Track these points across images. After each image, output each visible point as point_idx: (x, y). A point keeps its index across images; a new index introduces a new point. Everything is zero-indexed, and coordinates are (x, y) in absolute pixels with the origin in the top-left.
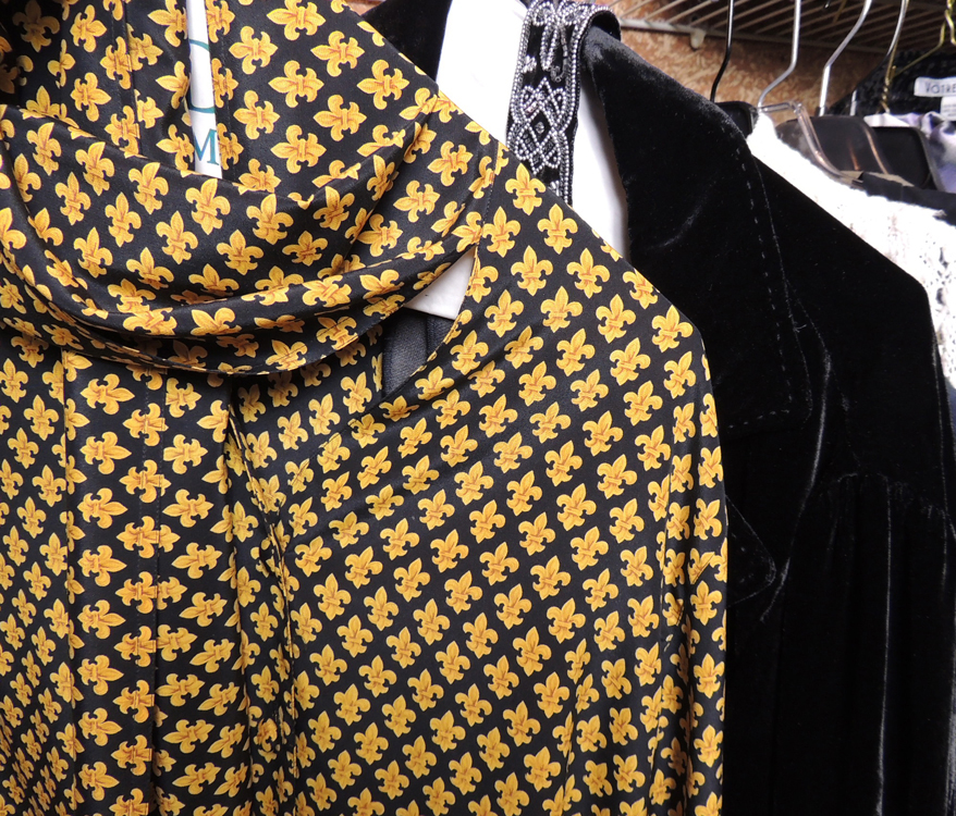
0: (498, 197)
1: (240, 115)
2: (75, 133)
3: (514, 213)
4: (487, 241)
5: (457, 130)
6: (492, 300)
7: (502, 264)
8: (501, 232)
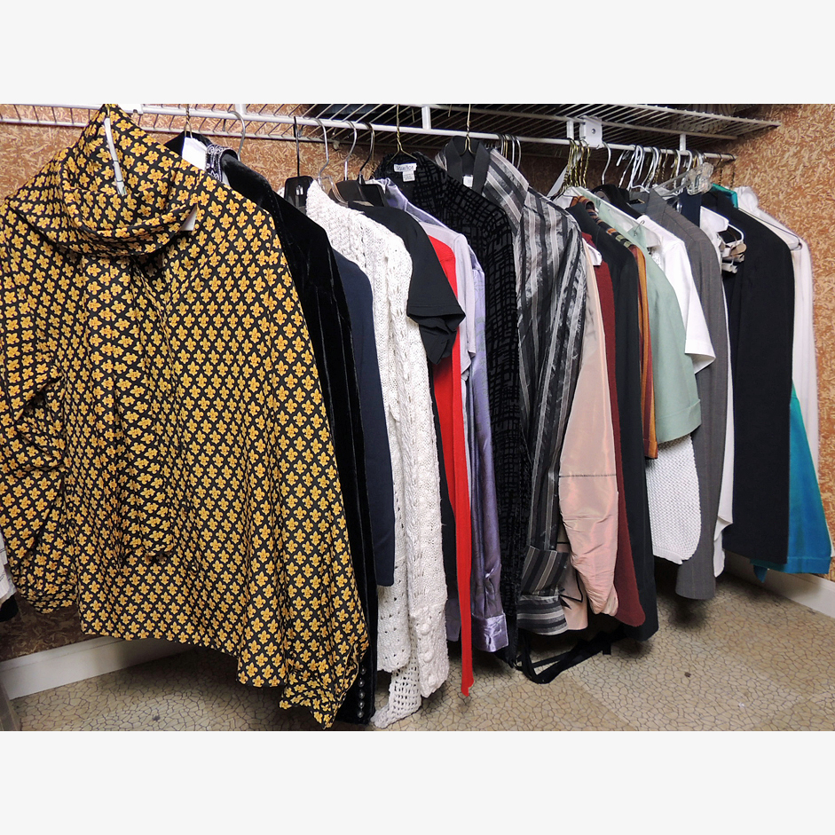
0: (201, 188)
1: (129, 182)
2: (83, 191)
3: (207, 192)
4: (200, 202)
5: (189, 171)
6: (205, 220)
7: (205, 208)
8: (204, 198)
